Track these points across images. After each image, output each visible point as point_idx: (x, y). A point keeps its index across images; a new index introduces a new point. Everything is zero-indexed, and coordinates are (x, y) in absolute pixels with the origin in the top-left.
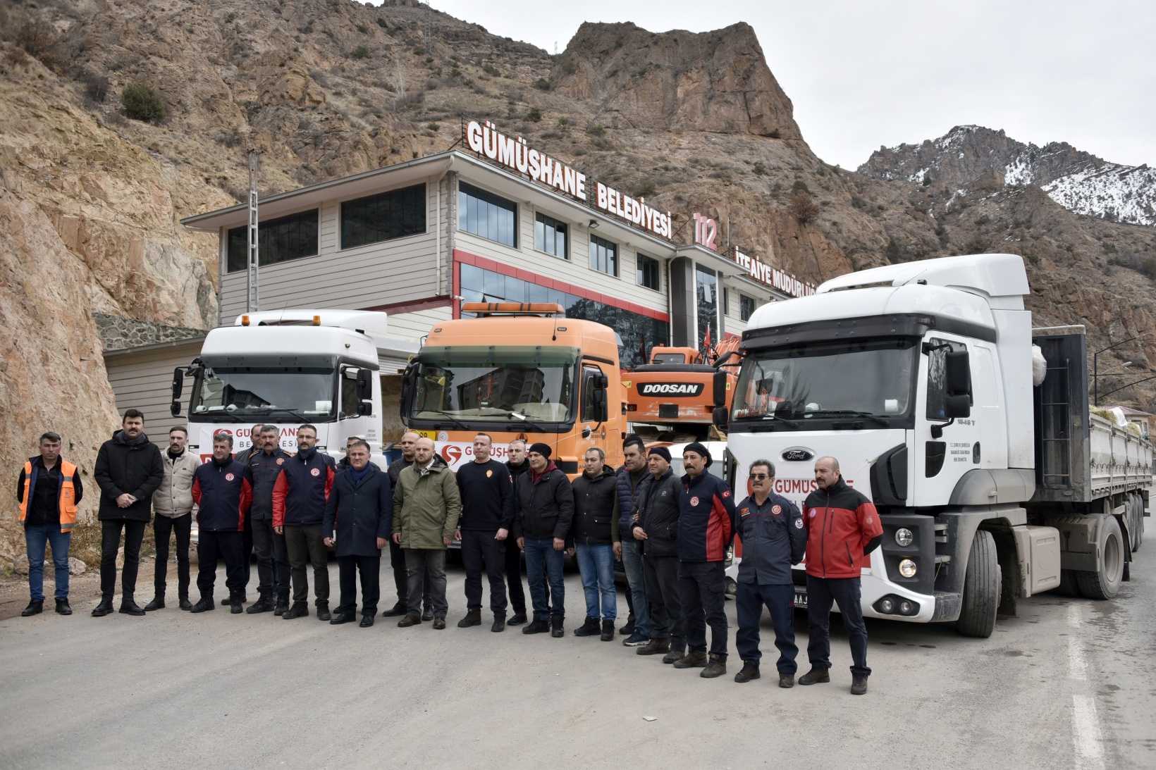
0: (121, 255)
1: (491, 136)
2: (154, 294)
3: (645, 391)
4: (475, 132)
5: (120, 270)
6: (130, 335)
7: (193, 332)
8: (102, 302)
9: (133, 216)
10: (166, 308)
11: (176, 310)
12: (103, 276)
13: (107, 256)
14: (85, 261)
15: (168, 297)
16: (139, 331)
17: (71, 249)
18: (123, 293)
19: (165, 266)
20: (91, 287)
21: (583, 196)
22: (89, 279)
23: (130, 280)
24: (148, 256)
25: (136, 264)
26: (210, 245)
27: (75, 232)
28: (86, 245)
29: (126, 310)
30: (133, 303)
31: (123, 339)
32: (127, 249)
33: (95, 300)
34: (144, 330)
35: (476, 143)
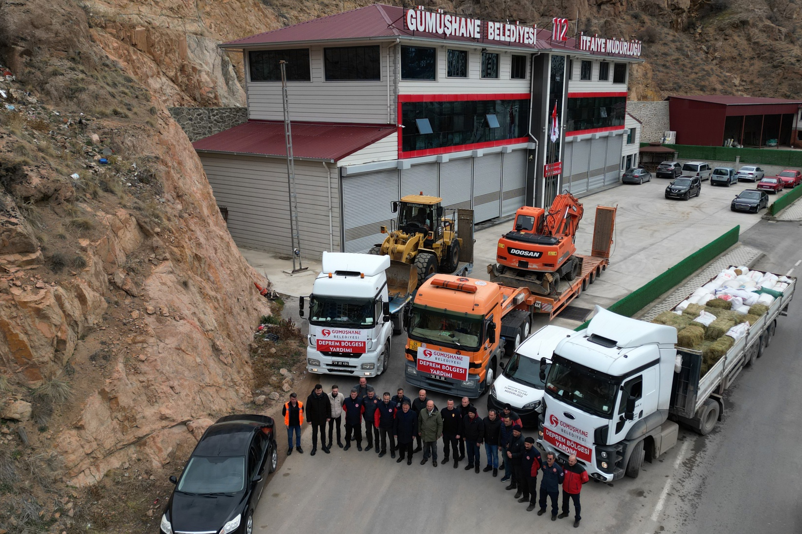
0: (175, 52)
1: (421, 14)
2: (197, 76)
3: (512, 252)
4: (412, 16)
5: (176, 63)
6: (193, 118)
7: (229, 110)
8: (169, 88)
9: (171, 9)
10: (206, 84)
11: (212, 85)
12: (166, 69)
13: (166, 54)
14: (155, 60)
15: (206, 76)
16: (198, 115)
17: (144, 52)
18: (180, 80)
19: (200, 52)
20: (161, 79)
21: (478, 36)
22: (158, 72)
23: (182, 69)
24: (189, 47)
25: (184, 57)
26: (222, 22)
27: (144, 39)
28: (153, 48)
29: (183, 91)
30: (187, 85)
31: (190, 122)
32: (177, 46)
33: (164, 87)
34: (201, 114)
35: (412, 24)
